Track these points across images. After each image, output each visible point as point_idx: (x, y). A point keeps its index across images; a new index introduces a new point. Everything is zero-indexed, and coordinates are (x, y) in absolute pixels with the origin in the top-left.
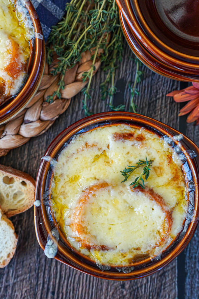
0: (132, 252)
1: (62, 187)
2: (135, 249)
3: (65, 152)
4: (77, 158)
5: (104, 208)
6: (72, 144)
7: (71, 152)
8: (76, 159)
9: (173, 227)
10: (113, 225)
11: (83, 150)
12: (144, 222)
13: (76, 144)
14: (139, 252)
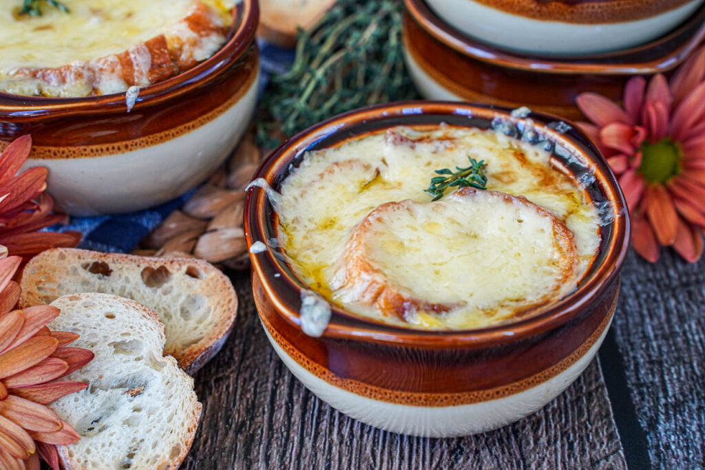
0: (507, 306)
1: (305, 238)
2: (511, 301)
3: (294, 181)
4: (323, 188)
5: (411, 240)
6: (304, 167)
7: (306, 180)
8: (320, 188)
9: (580, 245)
10: (441, 264)
11: (331, 172)
12: (511, 248)
13: (311, 168)
14: (522, 304)
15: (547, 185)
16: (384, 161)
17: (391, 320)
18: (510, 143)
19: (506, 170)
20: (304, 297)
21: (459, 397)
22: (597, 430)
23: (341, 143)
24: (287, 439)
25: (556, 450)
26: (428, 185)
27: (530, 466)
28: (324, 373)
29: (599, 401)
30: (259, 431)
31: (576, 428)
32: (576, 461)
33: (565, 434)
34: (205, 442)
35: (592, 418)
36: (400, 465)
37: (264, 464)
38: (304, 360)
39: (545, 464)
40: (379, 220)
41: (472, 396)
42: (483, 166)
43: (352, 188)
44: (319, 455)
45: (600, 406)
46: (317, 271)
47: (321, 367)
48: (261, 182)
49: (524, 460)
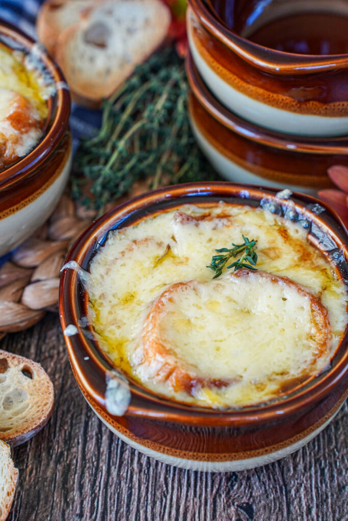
0: (274, 380)
1: (110, 313)
2: (277, 374)
3: (101, 259)
4: (124, 265)
5: (196, 318)
6: (109, 245)
7: (111, 258)
8: (122, 265)
9: (332, 320)
10: (221, 341)
11: (131, 250)
12: (277, 325)
13: (115, 246)
14: (287, 378)
15: (305, 260)
16: (173, 238)
17: (181, 397)
18: (275, 221)
19: (272, 245)
20: (109, 380)
21: (235, 456)
22: (343, 457)
23: (139, 221)
24: (97, 468)
25: (311, 475)
26: (209, 262)
27: (290, 491)
28: (126, 432)
29: (344, 429)
30: (75, 461)
31: (327, 455)
32: (326, 486)
33: (317, 461)
34: (31, 472)
35: (339, 445)
36: (187, 491)
37: (78, 493)
38: (109, 419)
39: (302, 489)
40: (171, 300)
41: (245, 455)
42: (254, 243)
43: (148, 264)
44: (123, 483)
45: (345, 434)
46: (120, 345)
47: (123, 428)
48: (73, 265)
49: (286, 486)
